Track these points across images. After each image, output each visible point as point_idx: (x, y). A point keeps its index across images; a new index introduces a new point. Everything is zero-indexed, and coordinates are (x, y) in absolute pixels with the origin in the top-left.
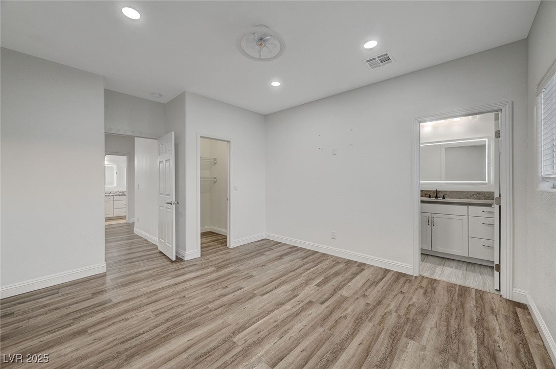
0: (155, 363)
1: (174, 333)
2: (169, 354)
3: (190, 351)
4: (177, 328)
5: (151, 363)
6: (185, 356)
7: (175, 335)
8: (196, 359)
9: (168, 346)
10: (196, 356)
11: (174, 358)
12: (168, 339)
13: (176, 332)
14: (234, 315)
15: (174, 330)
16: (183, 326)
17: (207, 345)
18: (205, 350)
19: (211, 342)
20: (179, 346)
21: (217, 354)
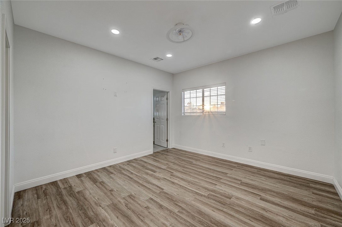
0: (236, 221)
1: (211, 221)
2: (227, 217)
3: (221, 208)
4: (206, 221)
5: (237, 222)
6: (225, 210)
7: (212, 220)
8: (224, 205)
9: (222, 220)
10: (223, 206)
11: (228, 214)
12: (217, 222)
13: (209, 220)
14: (185, 198)
15: (208, 222)
16: (202, 218)
17: (214, 203)
18: (218, 203)
19: (212, 202)
20: (220, 214)
21: (218, 199)
